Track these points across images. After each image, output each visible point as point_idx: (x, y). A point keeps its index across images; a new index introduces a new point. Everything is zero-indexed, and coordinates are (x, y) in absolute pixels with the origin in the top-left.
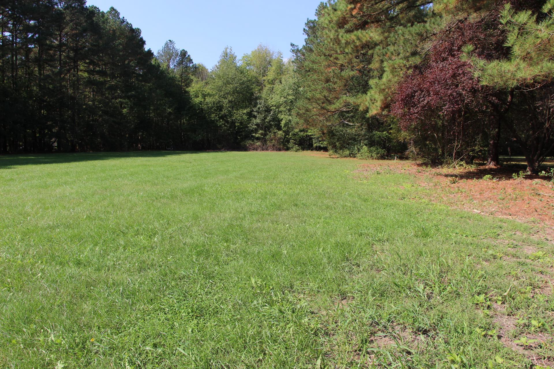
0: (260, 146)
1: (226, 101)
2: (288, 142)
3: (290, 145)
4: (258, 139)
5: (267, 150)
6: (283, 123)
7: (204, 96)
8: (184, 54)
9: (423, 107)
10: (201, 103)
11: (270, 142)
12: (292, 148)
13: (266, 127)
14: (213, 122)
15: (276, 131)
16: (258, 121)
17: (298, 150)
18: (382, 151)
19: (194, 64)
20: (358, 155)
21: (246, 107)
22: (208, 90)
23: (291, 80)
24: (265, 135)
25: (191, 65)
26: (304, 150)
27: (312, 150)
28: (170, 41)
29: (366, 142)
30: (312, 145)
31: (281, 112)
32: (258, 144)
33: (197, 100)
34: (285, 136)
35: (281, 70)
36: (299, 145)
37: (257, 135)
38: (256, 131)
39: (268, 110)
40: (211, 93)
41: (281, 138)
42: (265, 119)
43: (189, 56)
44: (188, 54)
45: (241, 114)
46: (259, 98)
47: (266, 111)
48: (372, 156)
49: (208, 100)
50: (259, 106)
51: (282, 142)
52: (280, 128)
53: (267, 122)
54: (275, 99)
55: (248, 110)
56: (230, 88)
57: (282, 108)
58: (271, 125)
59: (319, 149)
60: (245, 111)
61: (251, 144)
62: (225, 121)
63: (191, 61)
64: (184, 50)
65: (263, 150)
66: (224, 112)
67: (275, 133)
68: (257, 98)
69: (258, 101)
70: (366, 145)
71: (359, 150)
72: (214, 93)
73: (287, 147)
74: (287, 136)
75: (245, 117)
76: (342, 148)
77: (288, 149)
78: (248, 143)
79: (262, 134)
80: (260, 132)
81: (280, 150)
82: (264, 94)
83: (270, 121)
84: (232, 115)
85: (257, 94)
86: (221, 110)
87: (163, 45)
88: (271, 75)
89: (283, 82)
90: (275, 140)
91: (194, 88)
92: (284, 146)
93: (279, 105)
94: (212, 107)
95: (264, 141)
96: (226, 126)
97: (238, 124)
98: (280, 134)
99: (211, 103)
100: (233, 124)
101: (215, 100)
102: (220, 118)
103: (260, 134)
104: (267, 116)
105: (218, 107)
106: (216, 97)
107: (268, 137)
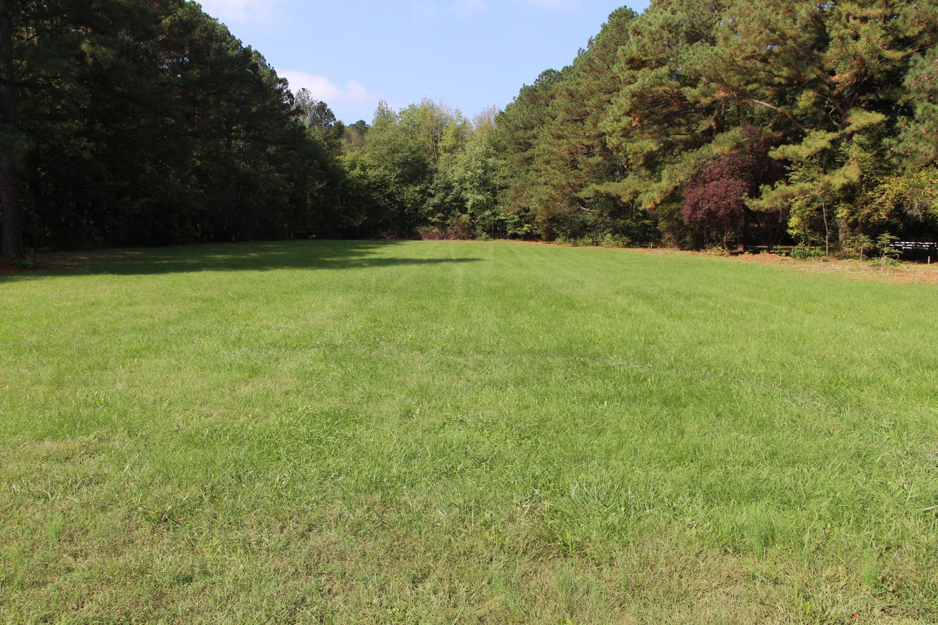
0: (437, 234)
1: (394, 175)
2: (475, 228)
3: (478, 232)
4: (434, 224)
5: (448, 238)
6: (469, 204)
7: (363, 168)
8: (322, 107)
10: (360, 177)
11: (452, 229)
12: (480, 236)
13: (445, 209)
14: (375, 201)
15: (458, 214)
16: (436, 200)
17: (488, 238)
19: (338, 121)
21: (419, 183)
22: (367, 159)
23: (477, 148)
24: (445, 219)
25: (332, 123)
27: (506, 238)
28: (304, 89)
30: (506, 232)
31: (466, 189)
32: (436, 230)
33: (354, 174)
34: (471, 220)
35: (459, 135)
36: (487, 232)
37: (434, 220)
38: (432, 214)
39: (449, 187)
40: (372, 164)
41: (464, 224)
42: (444, 198)
43: (329, 110)
44: (328, 107)
45: (411, 192)
46: (436, 171)
47: (445, 188)
49: (371, 173)
50: (436, 182)
51: (467, 229)
52: (464, 211)
53: (447, 202)
54: (457, 173)
55: (423, 186)
56: (398, 157)
57: (467, 185)
58: (453, 206)
59: (514, 237)
60: (418, 189)
61: (426, 231)
62: (392, 200)
63: (332, 117)
64: (322, 102)
65: (442, 238)
66: (392, 188)
67: (459, 217)
68: (431, 172)
69: (435, 176)
72: (376, 163)
73: (473, 235)
74: (474, 221)
75: (419, 197)
77: (473, 238)
78: (421, 229)
79: (440, 218)
80: (439, 215)
81: (463, 238)
82: (440, 166)
83: (451, 202)
84: (400, 193)
85: (432, 166)
86: (387, 187)
88: (448, 141)
89: (468, 151)
90: (458, 226)
91: (348, 156)
92: (469, 233)
93: (462, 181)
94: (375, 183)
95: (443, 226)
96: (393, 207)
97: (409, 206)
98: (465, 217)
99: (374, 177)
100: (402, 205)
101: (378, 173)
102: (385, 197)
103: (438, 218)
104: (447, 195)
105: (383, 183)
106: (381, 169)
107: (449, 221)
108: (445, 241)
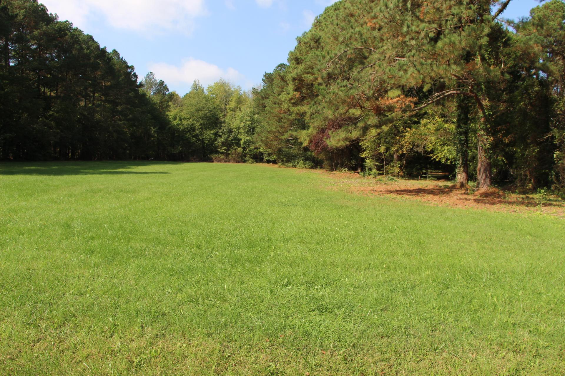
0: (223, 159)
1: (198, 124)
2: (245, 156)
3: (247, 158)
4: (222, 153)
5: (229, 162)
6: (242, 142)
7: (181, 120)
8: (162, 83)
9: (322, 147)
10: (178, 125)
11: (231, 156)
12: (248, 161)
13: (229, 144)
14: (187, 139)
15: (236, 148)
16: (222, 139)
17: (253, 162)
18: (312, 164)
19: (170, 92)
20: (298, 166)
21: (214, 129)
22: (183, 114)
23: (248, 109)
24: (228, 150)
25: (167, 93)
26: (257, 163)
27: (263, 163)
28: (151, 73)
29: (303, 158)
30: (263, 159)
31: (240, 133)
32: (222, 157)
33: (175, 123)
34: (243, 151)
35: (240, 101)
36: (253, 159)
37: (222, 151)
38: (221, 147)
39: (230, 131)
40: (186, 117)
41: (239, 153)
42: (228, 138)
43: (165, 85)
44: (165, 83)
45: (209, 134)
46: (224, 122)
47: (228, 132)
48: (306, 167)
49: (185, 122)
50: (223, 128)
51: (241, 156)
52: (239, 145)
53: (229, 141)
54: (235, 123)
55: (215, 131)
56: (201, 113)
57: (241, 131)
58: (233, 143)
59: (269, 162)
60: (212, 132)
61: (217, 157)
62: (197, 139)
63: (167, 89)
64: (161, 80)
65: (226, 162)
66: (197, 132)
67: (236, 149)
68: (221, 123)
69: (223, 125)
70: (302, 160)
71: (298, 163)
72: (188, 117)
73: (244, 160)
74: (245, 152)
75: (213, 137)
76: (288, 161)
77: (245, 162)
78: (213, 156)
79: (225, 150)
80: (224, 148)
81: (239, 162)
82: (227, 119)
83: (232, 140)
84: (202, 134)
85: (222, 119)
86: (194, 130)
87: (145, 76)
88: (232, 104)
89: (243, 111)
90: (235, 155)
91: (172, 113)
92: (242, 159)
93: (239, 128)
94: (187, 128)
95: (227, 155)
96: (198, 143)
97: (207, 142)
98: (240, 150)
99: (186, 125)
100: (203, 141)
101: (189, 123)
102: (193, 137)
103: (224, 149)
104: (230, 136)
105: (192, 129)
106: (191, 120)
107: (230, 152)
108: (227, 164)
